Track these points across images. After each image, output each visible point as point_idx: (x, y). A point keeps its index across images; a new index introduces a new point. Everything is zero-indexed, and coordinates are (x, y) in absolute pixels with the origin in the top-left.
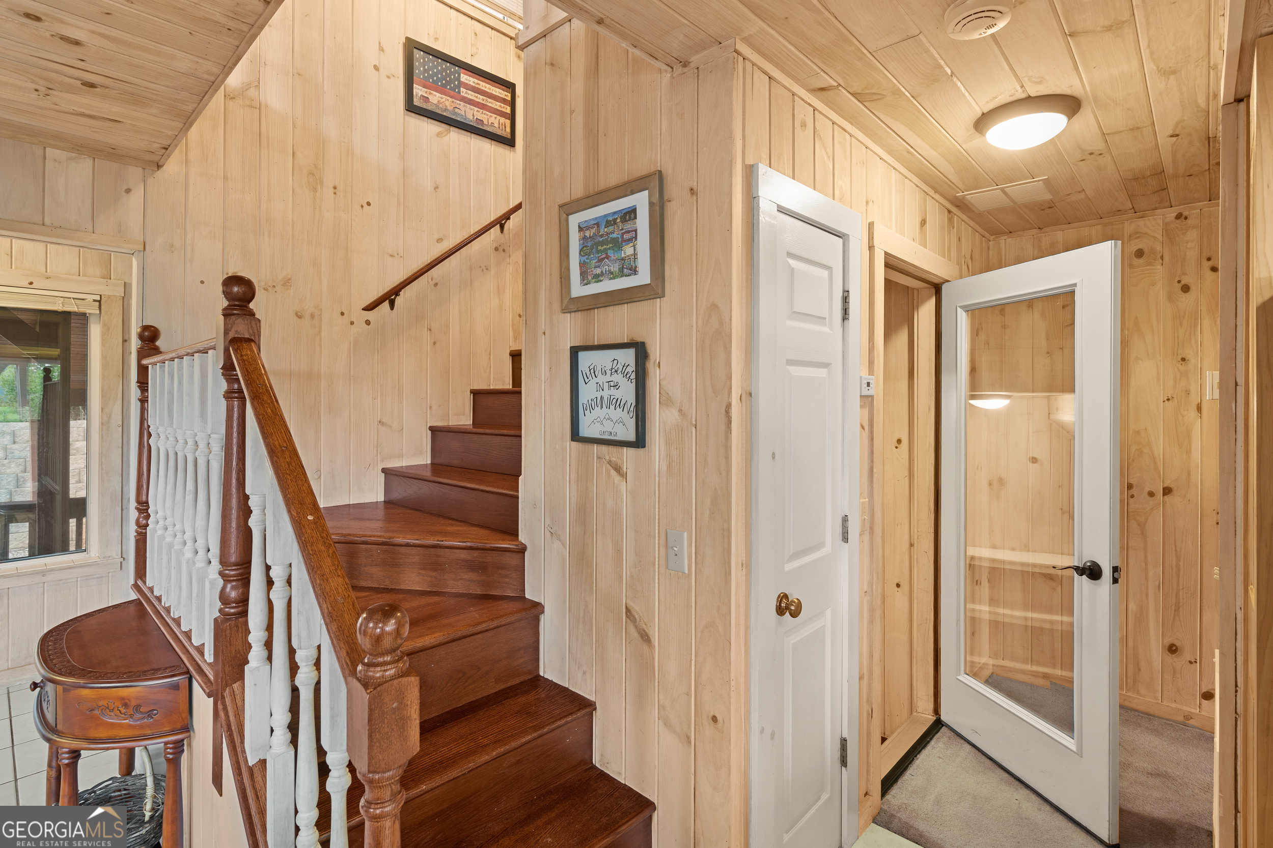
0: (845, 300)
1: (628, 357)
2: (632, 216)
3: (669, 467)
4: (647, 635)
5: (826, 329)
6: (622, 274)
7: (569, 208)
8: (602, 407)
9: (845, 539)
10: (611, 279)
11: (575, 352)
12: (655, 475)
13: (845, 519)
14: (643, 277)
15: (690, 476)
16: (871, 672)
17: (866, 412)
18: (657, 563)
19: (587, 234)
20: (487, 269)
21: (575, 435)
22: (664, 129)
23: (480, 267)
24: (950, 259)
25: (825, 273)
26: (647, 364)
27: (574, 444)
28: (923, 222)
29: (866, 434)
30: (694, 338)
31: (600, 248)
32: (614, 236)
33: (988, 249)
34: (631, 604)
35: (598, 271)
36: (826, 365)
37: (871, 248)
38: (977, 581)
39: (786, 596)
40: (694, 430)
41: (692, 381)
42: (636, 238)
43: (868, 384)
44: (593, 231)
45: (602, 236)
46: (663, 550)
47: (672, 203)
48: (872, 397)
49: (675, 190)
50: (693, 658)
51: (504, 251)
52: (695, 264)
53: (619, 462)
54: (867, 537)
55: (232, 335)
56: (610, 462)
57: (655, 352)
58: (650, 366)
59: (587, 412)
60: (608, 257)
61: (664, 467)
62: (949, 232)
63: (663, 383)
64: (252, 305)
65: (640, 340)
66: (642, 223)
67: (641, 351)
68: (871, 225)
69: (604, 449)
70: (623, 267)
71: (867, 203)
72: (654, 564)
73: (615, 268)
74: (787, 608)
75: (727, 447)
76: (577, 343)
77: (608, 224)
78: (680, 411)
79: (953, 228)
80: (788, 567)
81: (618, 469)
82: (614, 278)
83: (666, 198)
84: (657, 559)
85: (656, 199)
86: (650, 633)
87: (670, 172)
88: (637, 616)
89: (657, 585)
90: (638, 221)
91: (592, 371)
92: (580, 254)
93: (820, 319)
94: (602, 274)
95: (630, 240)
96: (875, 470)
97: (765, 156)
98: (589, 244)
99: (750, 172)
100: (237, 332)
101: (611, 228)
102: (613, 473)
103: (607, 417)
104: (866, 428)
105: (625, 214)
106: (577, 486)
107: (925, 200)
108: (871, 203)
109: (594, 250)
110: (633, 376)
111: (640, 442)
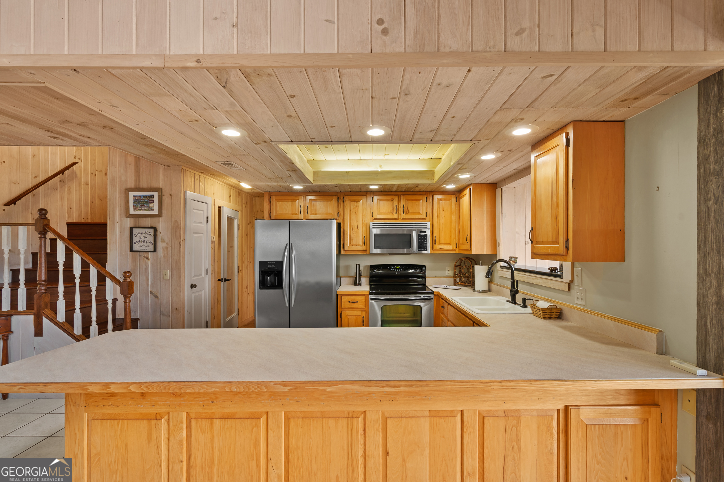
0: (207, 218)
1: (152, 231)
2: (152, 197)
3: (164, 256)
4: (157, 296)
5: (202, 225)
6: (149, 210)
7: (129, 190)
8: (141, 243)
9: (207, 274)
10: (145, 211)
11: (131, 229)
12: (159, 258)
13: (207, 270)
14: (156, 212)
15: (170, 258)
16: (214, 307)
17: (213, 245)
18: (160, 279)
19: (136, 198)
20: (56, 189)
21: (131, 250)
22: (162, 178)
23: (53, 188)
24: (239, 205)
25: (202, 212)
26: (157, 233)
27: (131, 253)
28: (230, 196)
29: (213, 250)
30: (171, 227)
31: (141, 203)
32: (146, 200)
33: (253, 200)
34: (151, 290)
35: (140, 208)
36: (202, 233)
37: (214, 205)
38: (249, 293)
39: (192, 284)
40: (171, 248)
41: (170, 237)
42: (154, 202)
43: (213, 238)
44: (138, 198)
45: (142, 200)
46: (162, 275)
47: (165, 196)
48: (215, 241)
49: (166, 193)
50: (171, 298)
51: (64, 182)
52: (171, 211)
53: (148, 256)
54: (213, 275)
55: (44, 224)
56: (144, 257)
57: (159, 229)
58: (158, 233)
59: (136, 244)
60: (144, 206)
61: (162, 256)
62: (239, 198)
63: (162, 237)
64: (46, 216)
65: (155, 227)
66: (156, 199)
67: (155, 230)
68: (214, 199)
69: (142, 253)
70: (149, 209)
71: (213, 194)
72: (159, 279)
73: (147, 208)
74: (193, 287)
75: (180, 251)
76: (132, 226)
77: (144, 197)
78: (167, 243)
79: (240, 196)
80: (193, 278)
81: (147, 258)
82: (146, 211)
83: (163, 195)
84: (160, 278)
85: (160, 194)
86: (158, 295)
87: (164, 189)
88: (153, 293)
89: (160, 284)
90: (154, 198)
91: (138, 234)
92: (134, 203)
93: (201, 223)
94: (142, 209)
95: (152, 203)
96: (215, 259)
97: (188, 188)
98: (137, 201)
99: (185, 192)
100: (45, 223)
101: (145, 199)
102: (145, 259)
103: (143, 245)
104: (213, 249)
105: (150, 196)
106: (132, 264)
107: (231, 190)
108: (214, 194)
109: (139, 203)
110: (153, 235)
111: (155, 251)
